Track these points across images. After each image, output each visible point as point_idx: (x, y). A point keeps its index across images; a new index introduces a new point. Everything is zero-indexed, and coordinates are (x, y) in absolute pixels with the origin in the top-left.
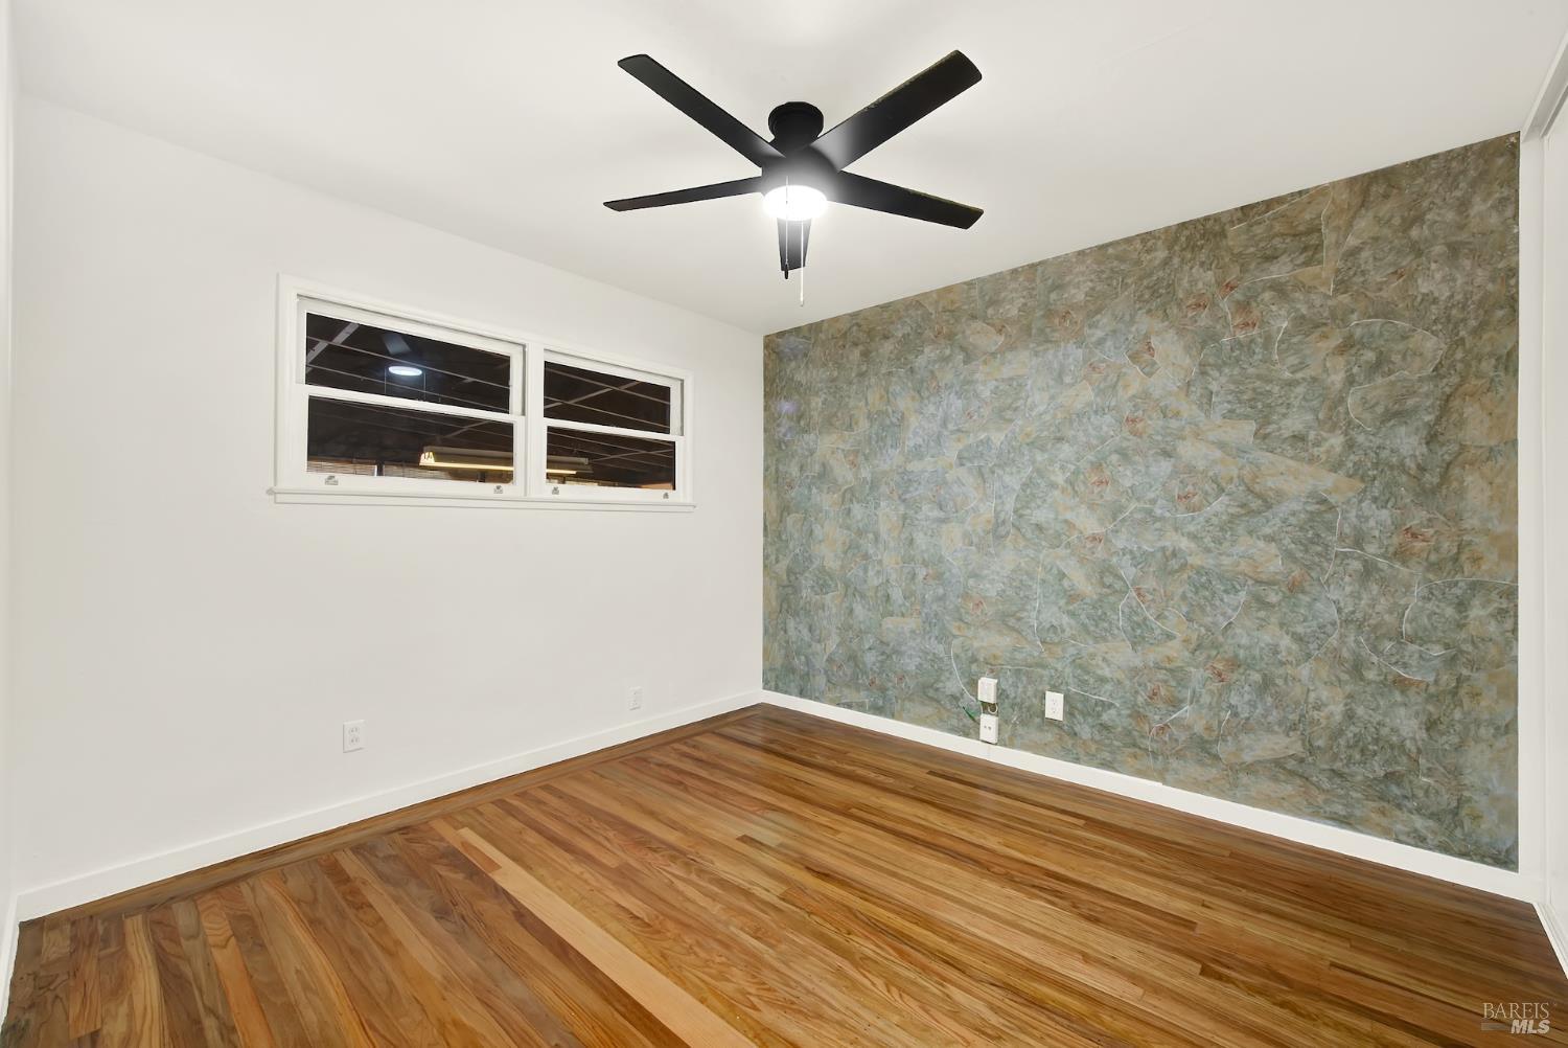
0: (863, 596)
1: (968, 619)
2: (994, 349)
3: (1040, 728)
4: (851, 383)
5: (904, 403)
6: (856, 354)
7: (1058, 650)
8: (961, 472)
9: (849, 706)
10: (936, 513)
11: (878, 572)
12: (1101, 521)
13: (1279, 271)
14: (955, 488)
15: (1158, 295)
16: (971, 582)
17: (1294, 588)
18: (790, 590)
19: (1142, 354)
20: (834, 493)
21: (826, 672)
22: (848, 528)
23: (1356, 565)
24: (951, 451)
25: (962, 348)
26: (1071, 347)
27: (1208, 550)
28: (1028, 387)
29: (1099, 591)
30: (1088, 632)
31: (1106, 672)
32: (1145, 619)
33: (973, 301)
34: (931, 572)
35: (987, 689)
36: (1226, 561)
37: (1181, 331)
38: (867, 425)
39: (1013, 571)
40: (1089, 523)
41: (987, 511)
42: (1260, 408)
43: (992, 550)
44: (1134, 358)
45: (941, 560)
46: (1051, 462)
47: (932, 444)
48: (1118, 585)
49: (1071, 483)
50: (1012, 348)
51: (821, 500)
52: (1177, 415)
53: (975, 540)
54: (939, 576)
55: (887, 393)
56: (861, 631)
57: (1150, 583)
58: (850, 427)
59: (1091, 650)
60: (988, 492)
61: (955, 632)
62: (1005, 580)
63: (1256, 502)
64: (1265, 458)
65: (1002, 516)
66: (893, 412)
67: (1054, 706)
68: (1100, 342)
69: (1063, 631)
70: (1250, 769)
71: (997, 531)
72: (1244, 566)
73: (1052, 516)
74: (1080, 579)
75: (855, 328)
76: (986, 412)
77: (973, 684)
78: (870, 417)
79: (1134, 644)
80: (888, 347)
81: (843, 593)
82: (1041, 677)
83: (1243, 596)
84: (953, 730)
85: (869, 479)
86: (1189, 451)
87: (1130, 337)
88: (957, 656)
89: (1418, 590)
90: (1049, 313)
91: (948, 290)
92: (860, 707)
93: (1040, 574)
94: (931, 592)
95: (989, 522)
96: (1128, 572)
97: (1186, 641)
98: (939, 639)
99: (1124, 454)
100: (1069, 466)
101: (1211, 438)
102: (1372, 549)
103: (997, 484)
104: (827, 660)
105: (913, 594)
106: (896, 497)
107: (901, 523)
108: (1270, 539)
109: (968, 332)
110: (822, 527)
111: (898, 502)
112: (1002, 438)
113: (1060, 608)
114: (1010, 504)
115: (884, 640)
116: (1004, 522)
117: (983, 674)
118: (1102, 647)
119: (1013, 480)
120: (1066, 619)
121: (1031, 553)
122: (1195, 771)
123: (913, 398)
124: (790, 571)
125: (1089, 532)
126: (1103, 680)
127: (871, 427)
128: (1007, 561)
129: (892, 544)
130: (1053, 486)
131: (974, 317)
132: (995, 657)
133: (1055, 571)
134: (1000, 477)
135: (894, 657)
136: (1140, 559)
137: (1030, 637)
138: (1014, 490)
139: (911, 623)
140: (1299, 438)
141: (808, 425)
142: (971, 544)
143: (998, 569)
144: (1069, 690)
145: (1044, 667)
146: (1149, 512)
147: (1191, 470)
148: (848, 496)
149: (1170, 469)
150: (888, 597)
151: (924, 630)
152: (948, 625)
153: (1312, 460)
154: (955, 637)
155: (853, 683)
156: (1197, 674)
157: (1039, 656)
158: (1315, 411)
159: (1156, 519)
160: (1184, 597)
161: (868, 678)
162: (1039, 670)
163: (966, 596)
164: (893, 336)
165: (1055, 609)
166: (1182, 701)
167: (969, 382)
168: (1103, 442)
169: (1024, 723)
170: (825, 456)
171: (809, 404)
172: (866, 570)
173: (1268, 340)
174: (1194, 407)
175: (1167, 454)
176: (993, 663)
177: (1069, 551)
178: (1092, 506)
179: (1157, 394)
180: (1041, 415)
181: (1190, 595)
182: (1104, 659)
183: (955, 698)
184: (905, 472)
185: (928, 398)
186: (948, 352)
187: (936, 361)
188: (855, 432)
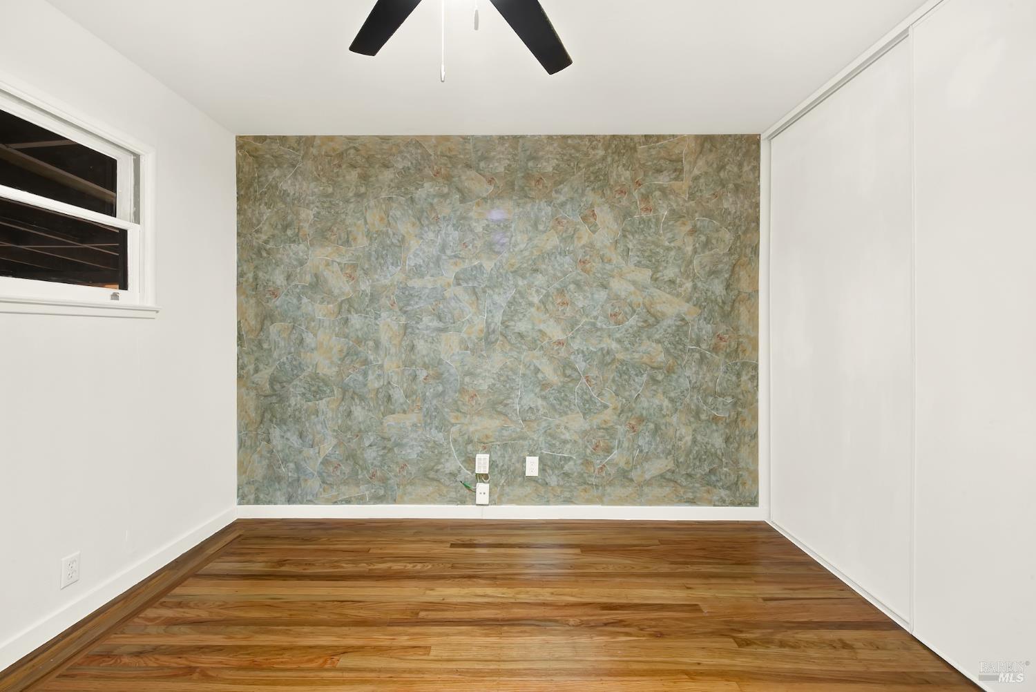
0: (362, 398)
1: (465, 409)
2: (485, 195)
3: (521, 485)
4: (347, 201)
5: (405, 227)
6: (353, 176)
7: (535, 425)
8: (459, 291)
9: (348, 502)
10: (435, 324)
11: (379, 375)
12: (564, 330)
13: (663, 180)
14: (453, 303)
15: (599, 179)
16: (467, 379)
17: (670, 370)
18: (274, 399)
19: (589, 217)
20: (328, 303)
21: (320, 474)
22: (346, 336)
23: (697, 356)
24: (449, 272)
25: (459, 190)
26: (543, 204)
27: (627, 349)
28: (512, 229)
29: (562, 380)
30: (555, 410)
31: (567, 436)
32: (591, 397)
33: (467, 153)
34: (431, 372)
35: (482, 463)
36: (636, 356)
37: (612, 207)
38: (366, 242)
39: (501, 369)
40: (555, 332)
41: (480, 323)
42: (653, 261)
43: (484, 353)
44: (585, 219)
45: (440, 362)
46: (530, 286)
47: (432, 265)
48: (575, 375)
49: (542, 302)
50: (499, 197)
51: (314, 310)
52: (610, 261)
53: (470, 346)
54: (438, 376)
55: (388, 217)
56: (360, 431)
57: (594, 373)
58: (347, 242)
59: (557, 422)
60: (481, 307)
61: (453, 421)
62: (495, 376)
63: (652, 319)
64: (656, 292)
65: (492, 326)
66: (394, 234)
67: (532, 467)
68: (563, 205)
69: (538, 410)
70: (648, 483)
71: (488, 339)
72: (645, 359)
73: (530, 327)
74: (549, 373)
75: (352, 151)
76: (479, 243)
77: (471, 461)
78: (368, 234)
79: (584, 414)
80: (388, 175)
81: (340, 396)
82: (523, 446)
83: (645, 377)
84: (452, 501)
85: (368, 291)
86: (617, 285)
87: (582, 204)
88: (455, 441)
89: (722, 368)
90: (528, 176)
91: (446, 138)
92: (361, 500)
93: (522, 370)
94: (432, 390)
95: (481, 331)
96: (581, 365)
97: (615, 409)
98: (439, 429)
99: (578, 284)
100: (542, 290)
101: (629, 278)
102: (704, 346)
103: (489, 301)
104: (321, 463)
105: (414, 392)
106: (397, 310)
107: (402, 332)
108: (658, 341)
109: (464, 178)
110: (315, 335)
111: (399, 313)
112: (493, 265)
113: (536, 394)
114: (498, 318)
115: (386, 436)
116: (494, 331)
117: (477, 451)
118: (565, 419)
119: (502, 300)
120: (540, 402)
121: (515, 354)
122: (620, 491)
123: (414, 225)
124: (273, 380)
125: (555, 339)
126: (565, 442)
127: (370, 244)
128: (497, 360)
129: (393, 351)
130: (531, 304)
131: (468, 166)
132: (487, 437)
133: (532, 368)
134: (490, 296)
135: (395, 449)
136: (588, 356)
137: (514, 418)
138: (502, 307)
139: (413, 417)
140: (672, 282)
141: (297, 235)
142: (467, 348)
143: (489, 368)
144: (542, 453)
145: (524, 438)
146: (594, 325)
147: (617, 297)
148: (345, 306)
149: (606, 296)
150: (389, 398)
151: (426, 422)
152: (446, 416)
153: (678, 295)
154: (453, 425)
155: (353, 479)
156: (621, 429)
157: (521, 432)
158: (679, 266)
159: (598, 330)
160: (614, 381)
161: (368, 471)
162: (521, 442)
163: (462, 391)
164: (393, 166)
165: (532, 395)
166: (613, 448)
167: (464, 218)
168: (565, 275)
169: (509, 484)
170: (318, 267)
171: (297, 214)
172: (365, 374)
173: (658, 220)
174: (620, 257)
175: (604, 287)
176: (486, 441)
177: (542, 352)
178: (558, 320)
179: (598, 245)
180: (522, 251)
181: (617, 379)
182: (566, 428)
183: (453, 475)
184: (406, 288)
185: (427, 226)
186: (446, 190)
187: (434, 196)
188: (353, 248)
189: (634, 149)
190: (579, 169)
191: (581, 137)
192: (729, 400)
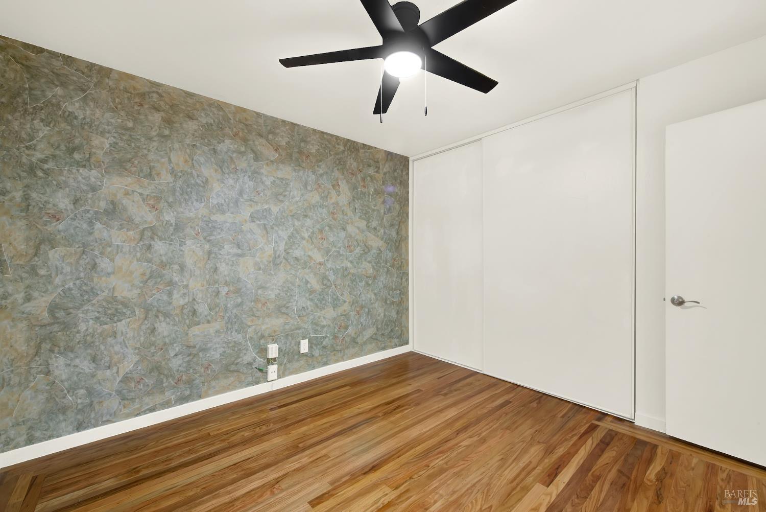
0: (167, 315)
1: (258, 314)
2: (272, 159)
3: (298, 360)
4: (150, 139)
5: (207, 171)
6: (157, 117)
7: (305, 318)
8: (253, 226)
9: (152, 410)
10: (235, 250)
11: (185, 294)
12: (322, 256)
13: (371, 171)
14: (249, 236)
15: (341, 164)
16: (260, 292)
17: (375, 278)
19: (335, 186)
20: (128, 230)
21: (119, 393)
22: (149, 261)
23: (386, 269)
24: (246, 212)
25: (253, 151)
26: (310, 173)
27: (355, 267)
28: (291, 186)
29: (322, 287)
30: (318, 307)
31: (325, 323)
32: (338, 296)
33: (260, 126)
34: (232, 289)
35: (273, 350)
36: (360, 270)
37: (347, 182)
38: (170, 179)
39: (284, 282)
40: (318, 257)
41: (269, 250)
42: (366, 216)
43: (272, 272)
44: (333, 186)
45: (239, 280)
46: (302, 226)
47: (232, 205)
48: (329, 284)
49: (311, 237)
50: (283, 162)
51: (110, 236)
52: (346, 214)
53: (262, 267)
54: (238, 291)
55: (192, 160)
56: (165, 344)
57: (339, 282)
58: (150, 176)
59: (319, 314)
60: (270, 239)
61: (250, 324)
62: (280, 288)
63: (367, 249)
64: (369, 234)
65: (278, 253)
66: (198, 176)
67: (304, 346)
68: (321, 175)
69: (308, 309)
70: (365, 343)
71: (275, 261)
72: (364, 273)
73: (303, 253)
74: (315, 284)
75: (155, 95)
76: (268, 193)
77: (264, 351)
78: (173, 172)
79: (334, 308)
80: (191, 126)
81: (142, 316)
82: (298, 334)
83: (364, 283)
84: (249, 384)
85: (173, 221)
86: (350, 228)
87: (332, 177)
88: (251, 338)
89: (395, 276)
90: (301, 152)
92: (167, 405)
93: (297, 282)
94: (232, 302)
95: (270, 256)
96: (332, 277)
97: (349, 302)
98: (238, 332)
99: (329, 226)
100: (310, 229)
101: (356, 225)
102: (388, 264)
103: (275, 235)
104: (121, 381)
105: (217, 305)
106: (202, 239)
107: (206, 257)
108: (370, 262)
109: (257, 143)
110: (112, 260)
111: (203, 241)
112: (278, 210)
113: (306, 298)
114: (282, 246)
115: (192, 344)
116: (279, 256)
117: (268, 343)
118: (323, 312)
119: (284, 234)
120: (309, 303)
121: (293, 272)
122: (352, 351)
123: (216, 171)
125: (318, 261)
126: (323, 327)
127: (175, 181)
128: (281, 277)
129: (197, 272)
130: (303, 238)
131: (261, 136)
132: (275, 331)
133: (304, 280)
134: (276, 231)
135: (201, 354)
136: (335, 271)
137: (293, 316)
138: (284, 239)
139: (217, 325)
140: (375, 229)
141: (88, 160)
142: (260, 269)
143: (276, 282)
144: (310, 336)
145: (299, 328)
146: (338, 252)
147: (351, 236)
148: (148, 234)
149: (345, 235)
150: (194, 312)
151: (227, 328)
152: (244, 321)
153: (378, 236)
154: (249, 327)
155: (159, 388)
156: (352, 314)
157: (297, 324)
158: (378, 221)
159: (341, 255)
160: (349, 285)
161: (174, 378)
162: (297, 331)
163: (257, 300)
164: (197, 119)
165: (304, 299)
166: (348, 326)
167: (257, 173)
168: (323, 220)
169: (289, 361)
170: (115, 195)
171: (88, 140)
172: (170, 294)
173: (369, 193)
174: (352, 212)
175: (344, 229)
176: (273, 334)
177: (310, 270)
178: (319, 249)
179: (341, 204)
180: (297, 202)
181: (350, 284)
182: (324, 318)
183: (250, 364)
184: (209, 221)
185: (228, 174)
186: (243, 149)
187: (234, 151)
188: (156, 182)
189: (358, 150)
190: (331, 155)
191: (331, 135)
192: (398, 292)
